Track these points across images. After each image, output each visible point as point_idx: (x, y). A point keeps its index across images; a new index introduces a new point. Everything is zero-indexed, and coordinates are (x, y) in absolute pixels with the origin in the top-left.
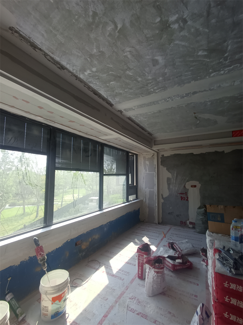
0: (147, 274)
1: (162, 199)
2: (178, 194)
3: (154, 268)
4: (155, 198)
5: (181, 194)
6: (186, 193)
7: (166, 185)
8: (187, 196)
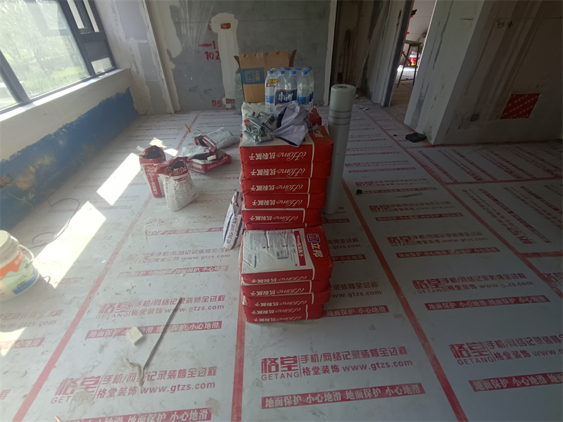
0: (164, 187)
1: (171, 63)
2: (200, 46)
3: (173, 175)
4: (156, 60)
5: (205, 47)
6: (214, 42)
7: (172, 29)
8: (216, 50)
